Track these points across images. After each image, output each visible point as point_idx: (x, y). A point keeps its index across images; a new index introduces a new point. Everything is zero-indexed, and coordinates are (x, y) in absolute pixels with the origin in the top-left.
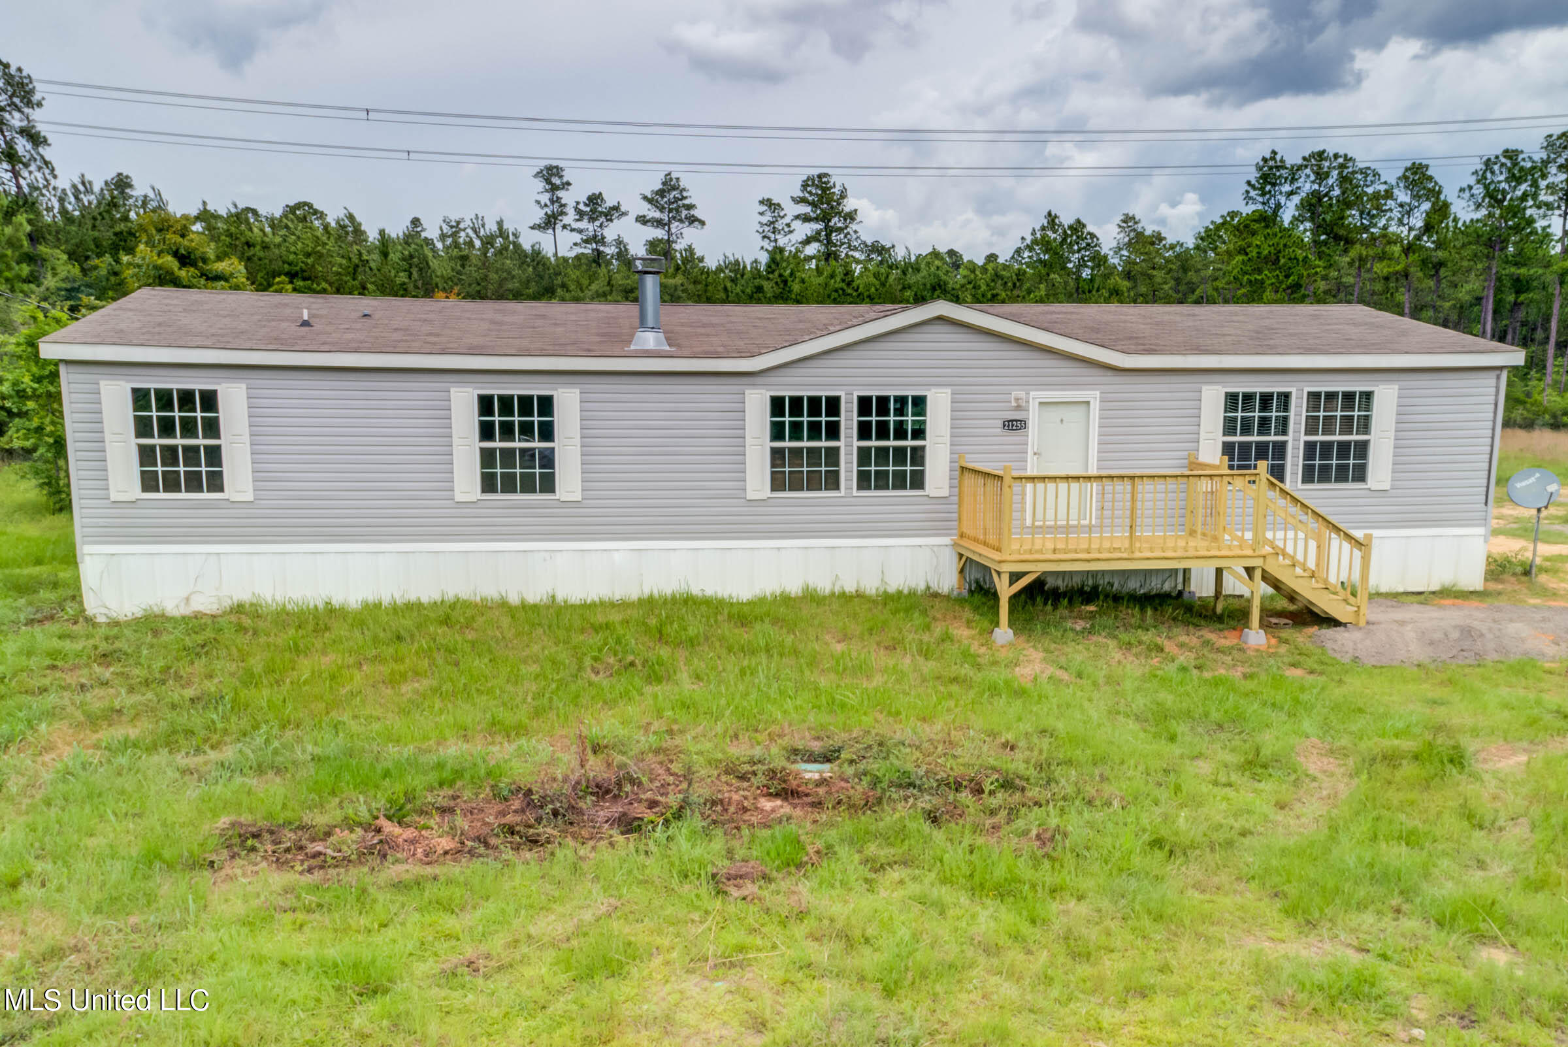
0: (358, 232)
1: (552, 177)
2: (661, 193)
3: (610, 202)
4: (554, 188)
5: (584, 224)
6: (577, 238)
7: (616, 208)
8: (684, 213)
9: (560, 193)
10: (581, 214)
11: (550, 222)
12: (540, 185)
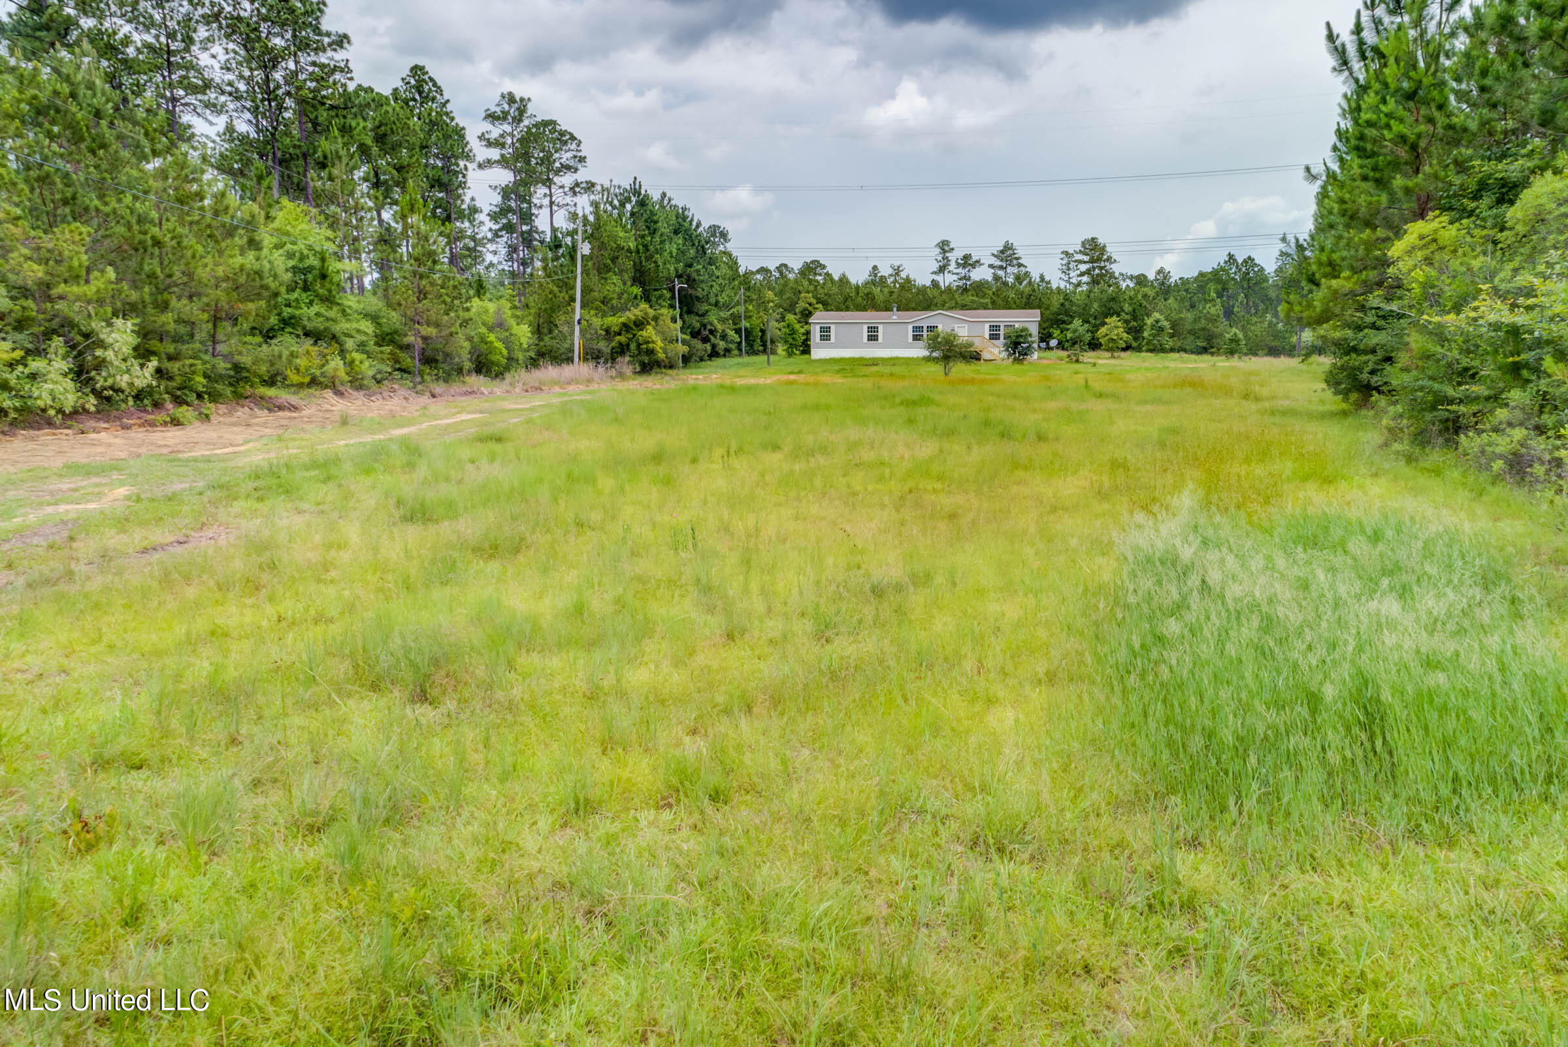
0: (848, 282)
1: (944, 247)
2: (1002, 252)
3: (974, 259)
4: (944, 251)
5: (960, 270)
6: (955, 277)
7: (977, 262)
8: (1015, 262)
9: (948, 255)
10: (958, 264)
11: (942, 269)
12: (938, 250)
